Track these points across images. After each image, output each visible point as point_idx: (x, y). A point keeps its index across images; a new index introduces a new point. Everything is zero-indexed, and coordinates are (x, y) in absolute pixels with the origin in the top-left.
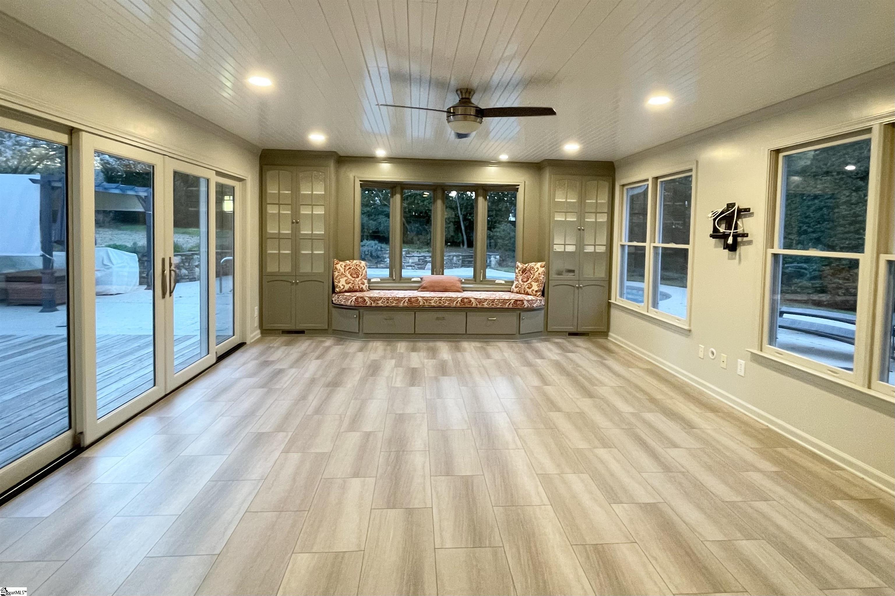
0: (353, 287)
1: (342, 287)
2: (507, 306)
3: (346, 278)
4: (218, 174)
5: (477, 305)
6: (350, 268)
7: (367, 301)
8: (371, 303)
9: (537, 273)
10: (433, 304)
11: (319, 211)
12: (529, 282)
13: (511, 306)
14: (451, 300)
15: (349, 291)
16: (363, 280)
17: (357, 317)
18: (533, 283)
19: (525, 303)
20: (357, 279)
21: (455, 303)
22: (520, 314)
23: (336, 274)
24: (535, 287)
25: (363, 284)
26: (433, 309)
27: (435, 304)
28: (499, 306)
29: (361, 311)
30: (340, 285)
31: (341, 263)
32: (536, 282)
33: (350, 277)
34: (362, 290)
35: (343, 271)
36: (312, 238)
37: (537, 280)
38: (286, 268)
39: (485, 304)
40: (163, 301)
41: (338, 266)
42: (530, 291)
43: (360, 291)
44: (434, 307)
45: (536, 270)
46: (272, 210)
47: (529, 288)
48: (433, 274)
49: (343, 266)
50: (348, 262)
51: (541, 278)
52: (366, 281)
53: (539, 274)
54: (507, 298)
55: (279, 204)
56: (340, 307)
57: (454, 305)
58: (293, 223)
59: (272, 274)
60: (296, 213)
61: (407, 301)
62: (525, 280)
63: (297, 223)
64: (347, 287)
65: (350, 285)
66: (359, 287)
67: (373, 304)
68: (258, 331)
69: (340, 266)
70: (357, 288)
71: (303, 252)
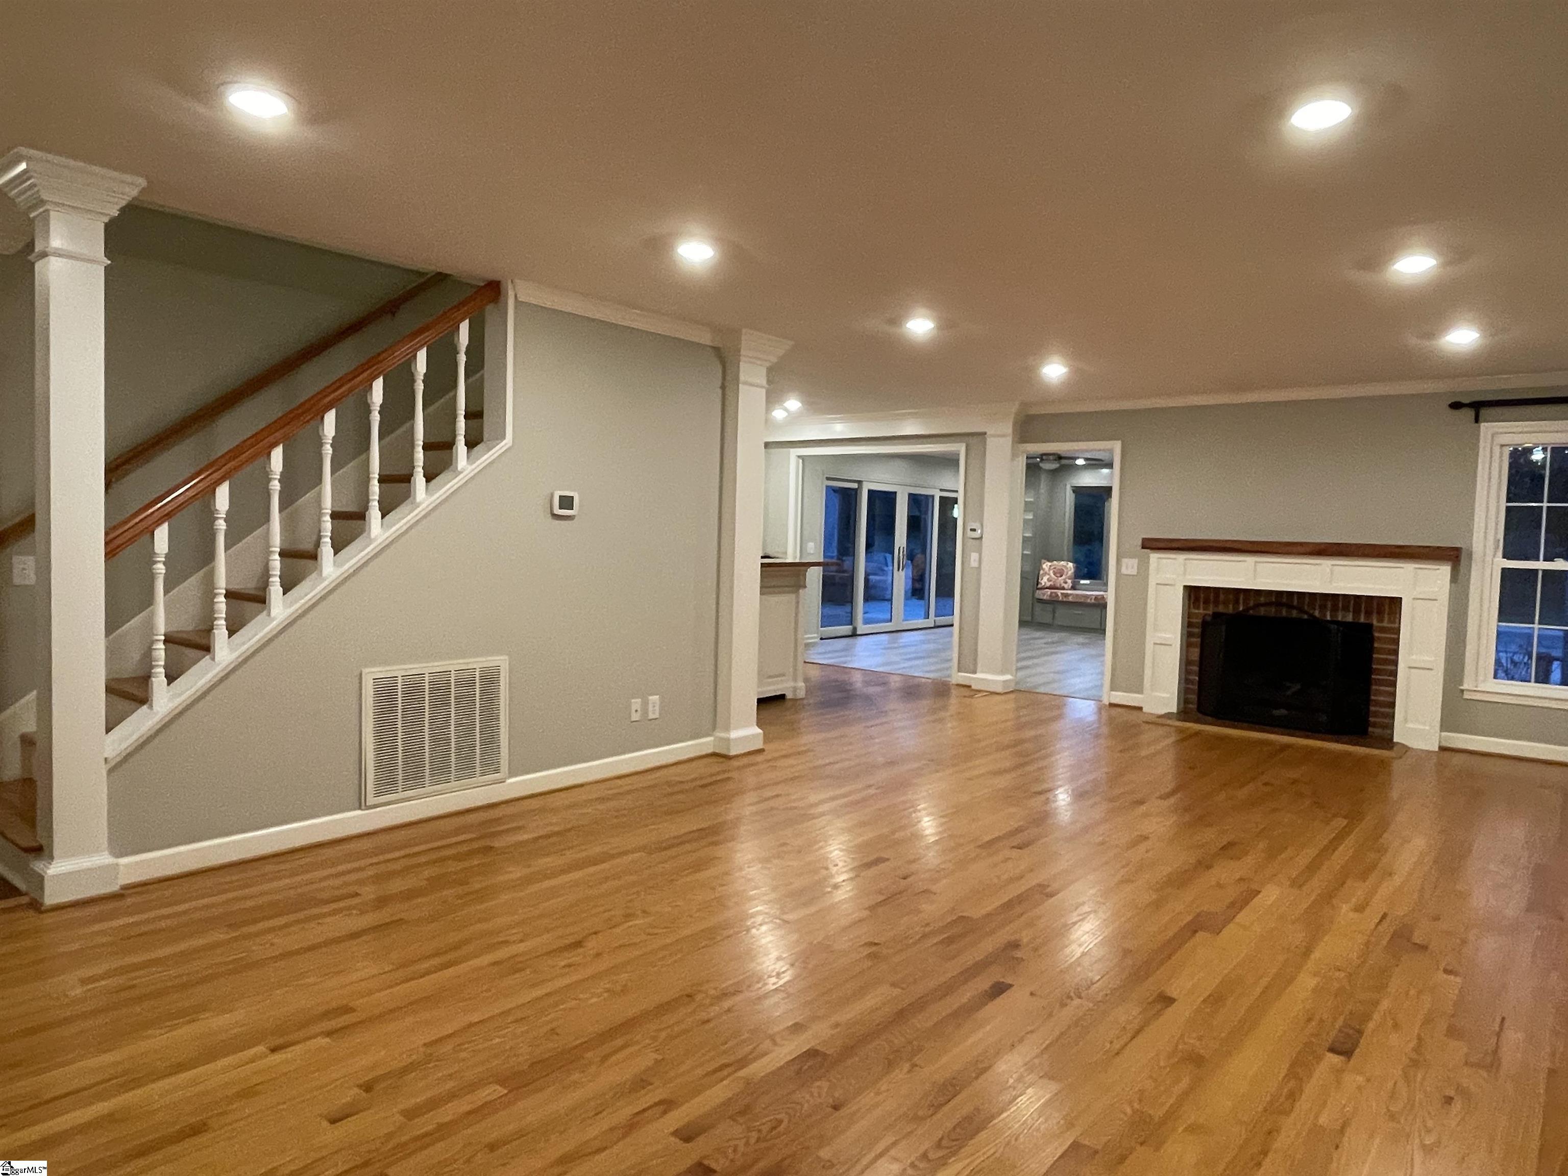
0: (1054, 585)
1: (1044, 585)
4: (941, 490)
6: (1055, 568)
7: (1059, 596)
8: (1062, 598)
15: (1049, 588)
16: (1067, 579)
17: (1052, 610)
20: (1060, 579)
23: (1041, 572)
29: (1056, 604)
30: (1043, 582)
31: (1047, 563)
33: (1050, 576)
34: (1063, 589)
41: (1044, 566)
43: (1061, 589)
49: (1048, 566)
50: (1054, 562)
56: (1040, 601)
64: (1048, 584)
65: (1051, 582)
67: (1064, 599)
69: (1046, 565)
70: (1059, 585)
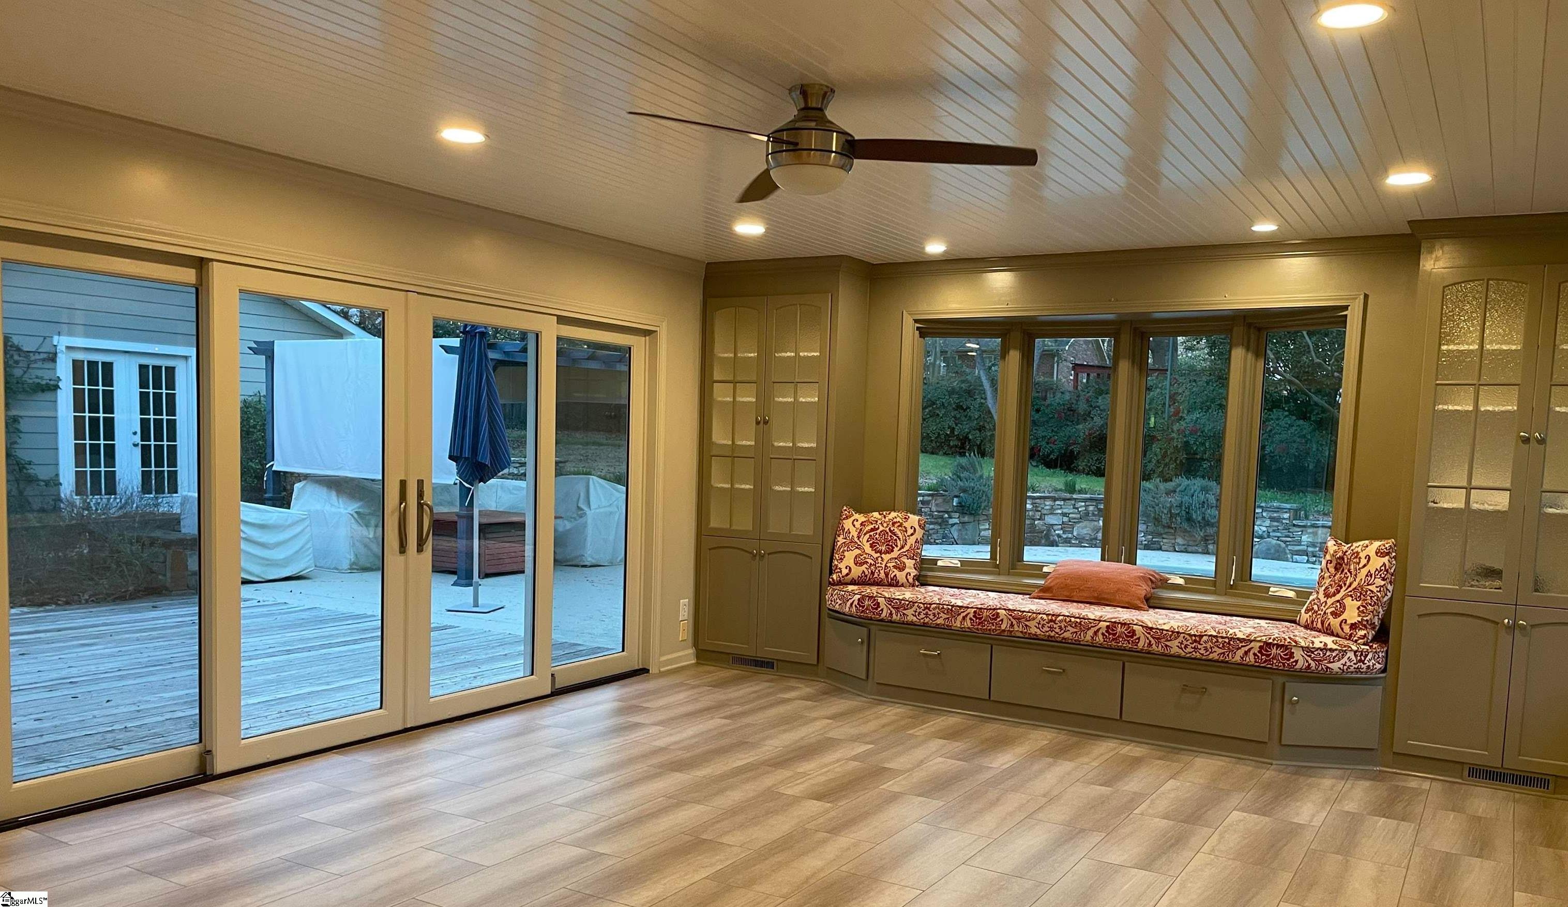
0: (873, 573)
1: (845, 571)
2: (1237, 658)
3: (858, 552)
4: (562, 320)
5: (1150, 644)
6: (872, 530)
7: (882, 606)
8: (891, 614)
9: (1364, 572)
10: (1034, 630)
11: (810, 397)
12: (1338, 597)
13: (1251, 659)
14: (1082, 624)
16: (904, 559)
17: (862, 642)
18: (1348, 601)
19: (1298, 654)
20: (886, 557)
21: (1090, 633)
22: (1284, 684)
23: (841, 540)
24: (1352, 615)
25: (901, 568)
26: (1033, 642)
27: (1039, 632)
28: (1214, 656)
29: (873, 629)
30: (842, 566)
31: (857, 516)
32: (1358, 599)
33: (868, 549)
35: (855, 535)
36: (793, 457)
37: (1360, 593)
38: (744, 522)
39: (1174, 644)
40: (402, 558)
41: (847, 524)
42: (1335, 622)
43: (890, 585)
44: (1036, 637)
45: (1364, 561)
46: (721, 394)
47: (1335, 614)
48: (1103, 559)
49: (858, 524)
50: (876, 514)
51: (1372, 588)
52: (910, 563)
53: (1369, 574)
54: (1240, 635)
55: (735, 383)
57: (1088, 638)
58: (758, 423)
59: (718, 533)
60: (764, 398)
61: (971, 615)
62: (1332, 590)
63: (766, 422)
64: (857, 571)
65: (864, 567)
66: (887, 575)
67: (894, 616)
68: (691, 651)
69: (853, 523)
70: (882, 575)
71: (777, 488)
